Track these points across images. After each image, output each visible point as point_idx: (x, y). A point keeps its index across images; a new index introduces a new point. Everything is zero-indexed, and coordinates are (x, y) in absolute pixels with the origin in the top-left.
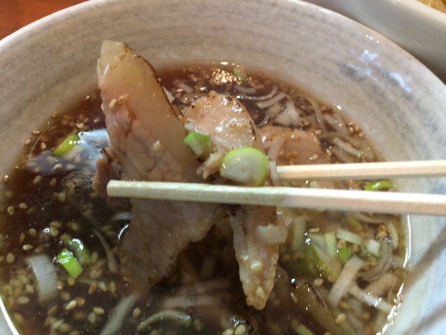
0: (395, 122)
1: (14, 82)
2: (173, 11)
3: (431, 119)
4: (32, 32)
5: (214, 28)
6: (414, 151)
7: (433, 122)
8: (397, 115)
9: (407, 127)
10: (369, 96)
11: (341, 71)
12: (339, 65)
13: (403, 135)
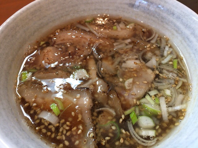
0: (157, 18)
1: (3, 54)
2: (54, 4)
3: (171, 11)
4: (2, 31)
5: (73, 6)
6: (168, 25)
7: (172, 12)
8: (157, 15)
9: (162, 18)
10: (143, 12)
11: (129, 6)
12: (127, 4)
13: (162, 21)
